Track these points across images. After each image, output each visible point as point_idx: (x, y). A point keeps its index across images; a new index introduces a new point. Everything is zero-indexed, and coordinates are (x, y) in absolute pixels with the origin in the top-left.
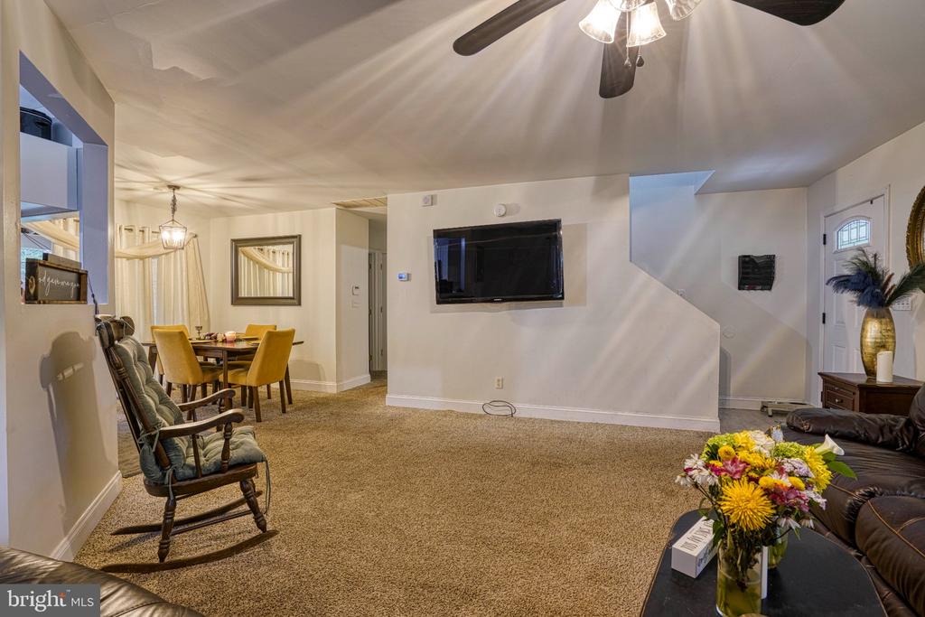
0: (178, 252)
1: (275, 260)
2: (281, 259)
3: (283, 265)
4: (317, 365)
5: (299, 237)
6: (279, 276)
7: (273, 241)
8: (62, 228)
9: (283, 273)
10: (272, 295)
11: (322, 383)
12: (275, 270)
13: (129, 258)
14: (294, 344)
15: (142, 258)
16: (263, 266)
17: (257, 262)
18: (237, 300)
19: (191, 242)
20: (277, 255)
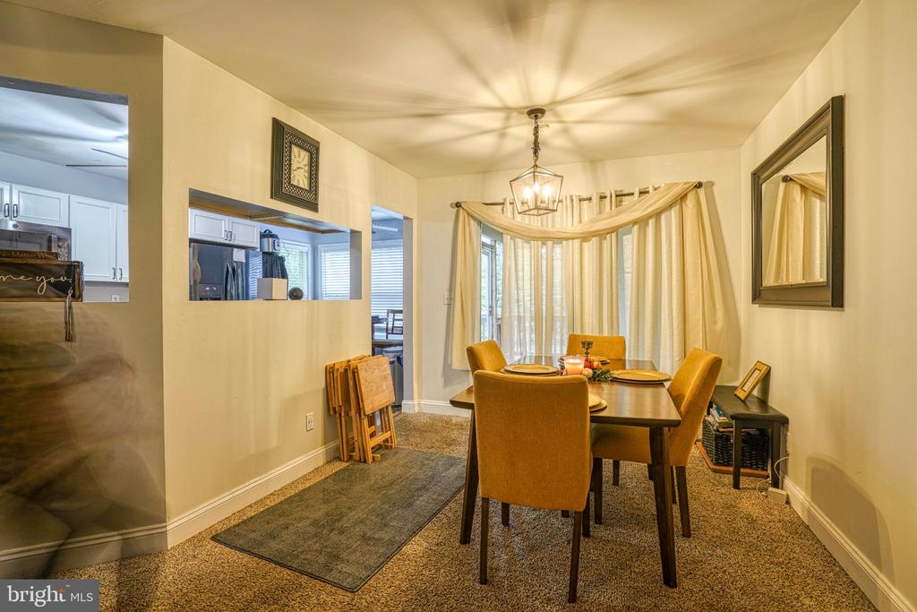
19: (691, 196)
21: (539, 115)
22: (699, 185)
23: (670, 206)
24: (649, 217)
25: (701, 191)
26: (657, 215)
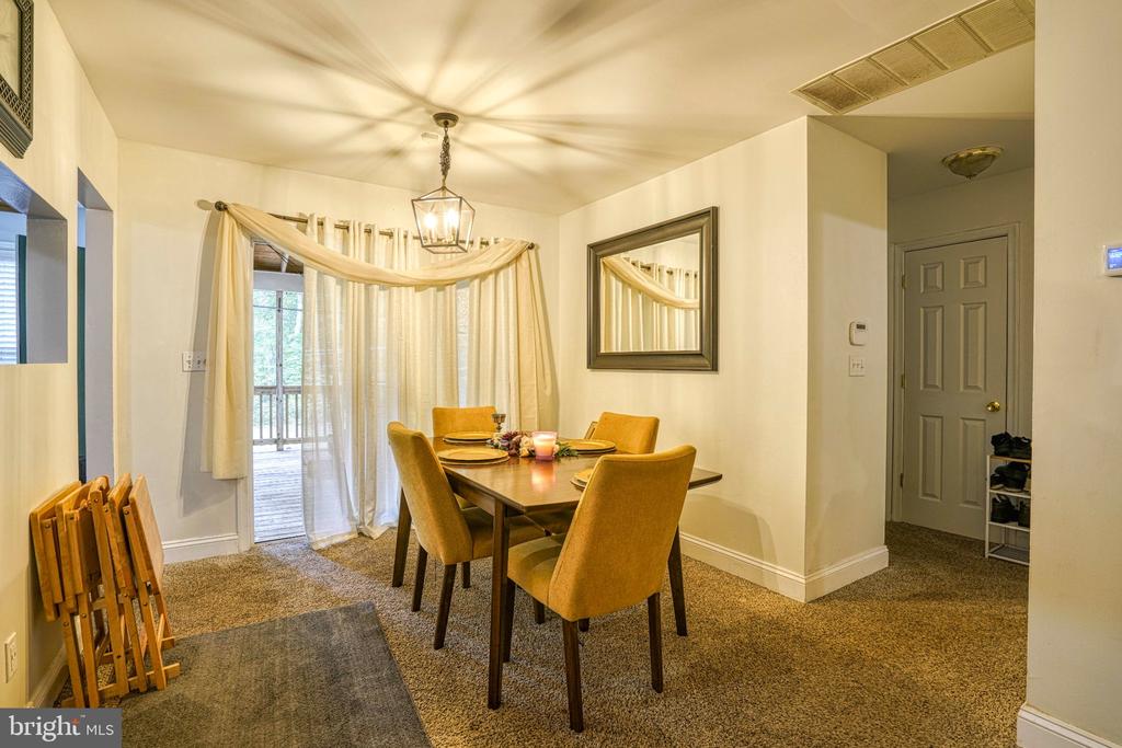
0: (501, 273)
1: (672, 287)
2: (683, 284)
3: (687, 296)
4: (754, 518)
5: (712, 214)
6: (679, 315)
7: (659, 234)
8: (316, 238)
9: (687, 310)
10: (666, 349)
11: (766, 565)
12: (672, 305)
13: (420, 286)
14: (693, 485)
15: (441, 286)
16: (651, 298)
17: (638, 290)
18: (598, 359)
19: (525, 256)
20: (676, 276)
21: (450, 121)
22: (531, 247)
23: (508, 264)
24: (490, 272)
25: (532, 252)
26: (497, 271)
